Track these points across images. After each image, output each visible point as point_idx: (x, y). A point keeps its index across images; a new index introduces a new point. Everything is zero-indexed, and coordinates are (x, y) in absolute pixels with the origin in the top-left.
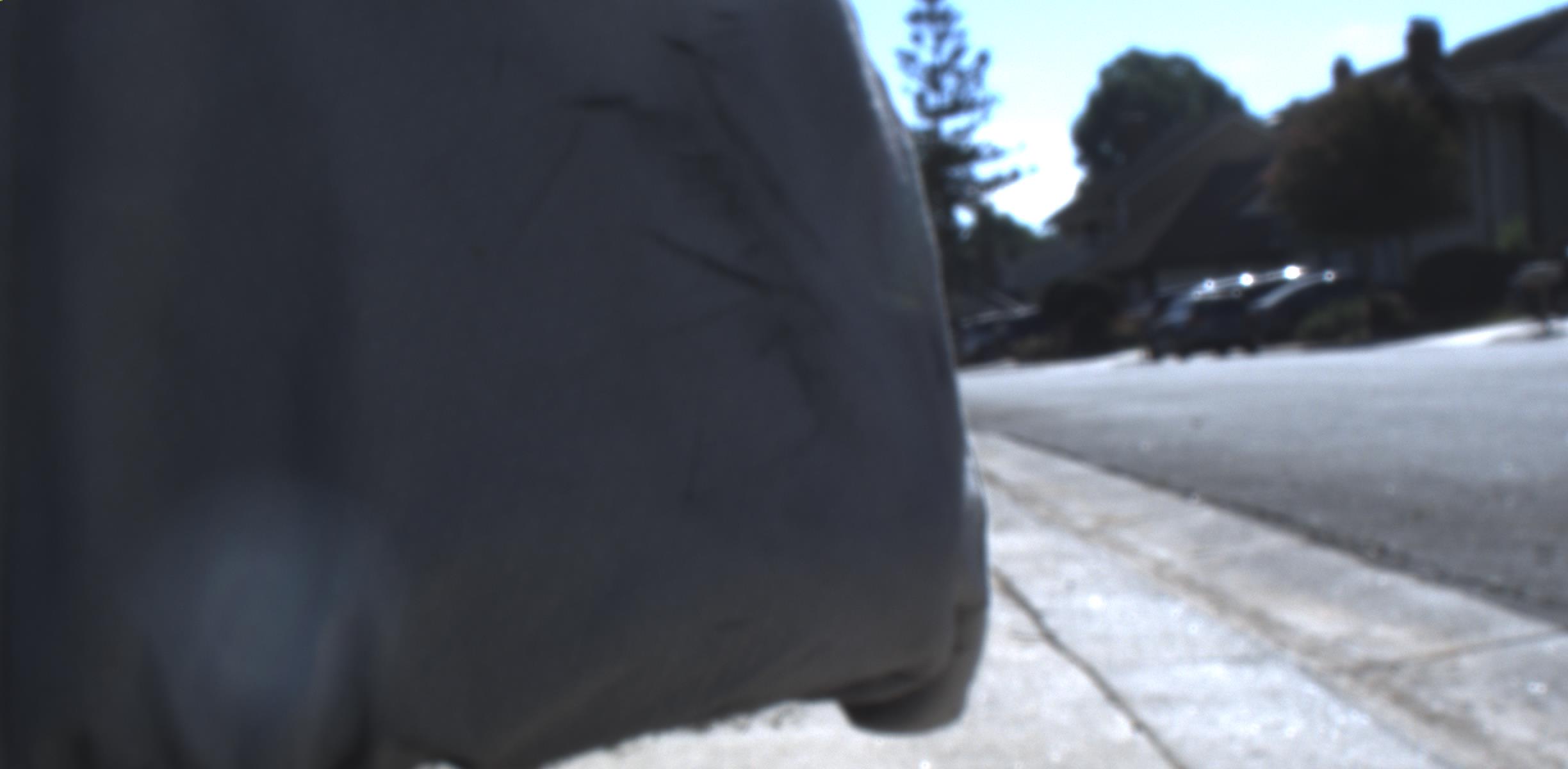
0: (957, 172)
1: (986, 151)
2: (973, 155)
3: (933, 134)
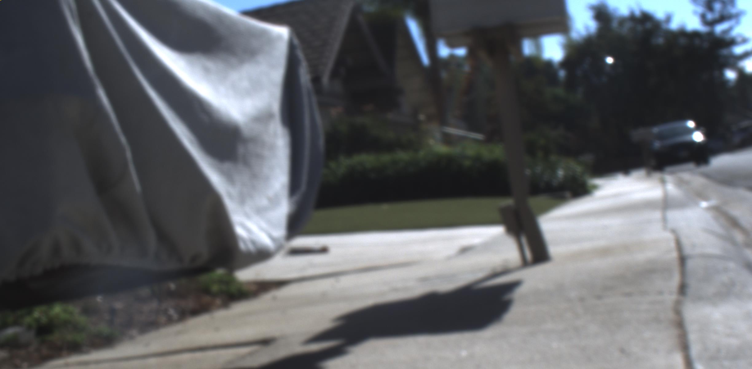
0: (725, 52)
1: (739, 39)
2: (732, 42)
3: (711, 35)
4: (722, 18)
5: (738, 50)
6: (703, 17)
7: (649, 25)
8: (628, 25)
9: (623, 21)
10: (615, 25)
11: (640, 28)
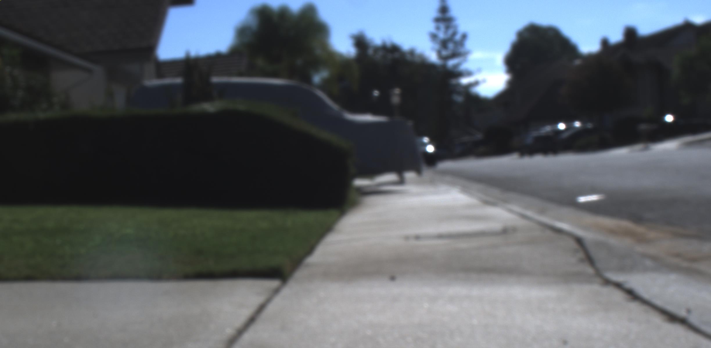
0: (454, 81)
2: (460, 74)
3: (444, 66)
4: (454, 55)
5: (465, 81)
6: (439, 53)
7: (397, 55)
8: (380, 54)
9: (377, 49)
10: (370, 52)
11: (390, 56)
